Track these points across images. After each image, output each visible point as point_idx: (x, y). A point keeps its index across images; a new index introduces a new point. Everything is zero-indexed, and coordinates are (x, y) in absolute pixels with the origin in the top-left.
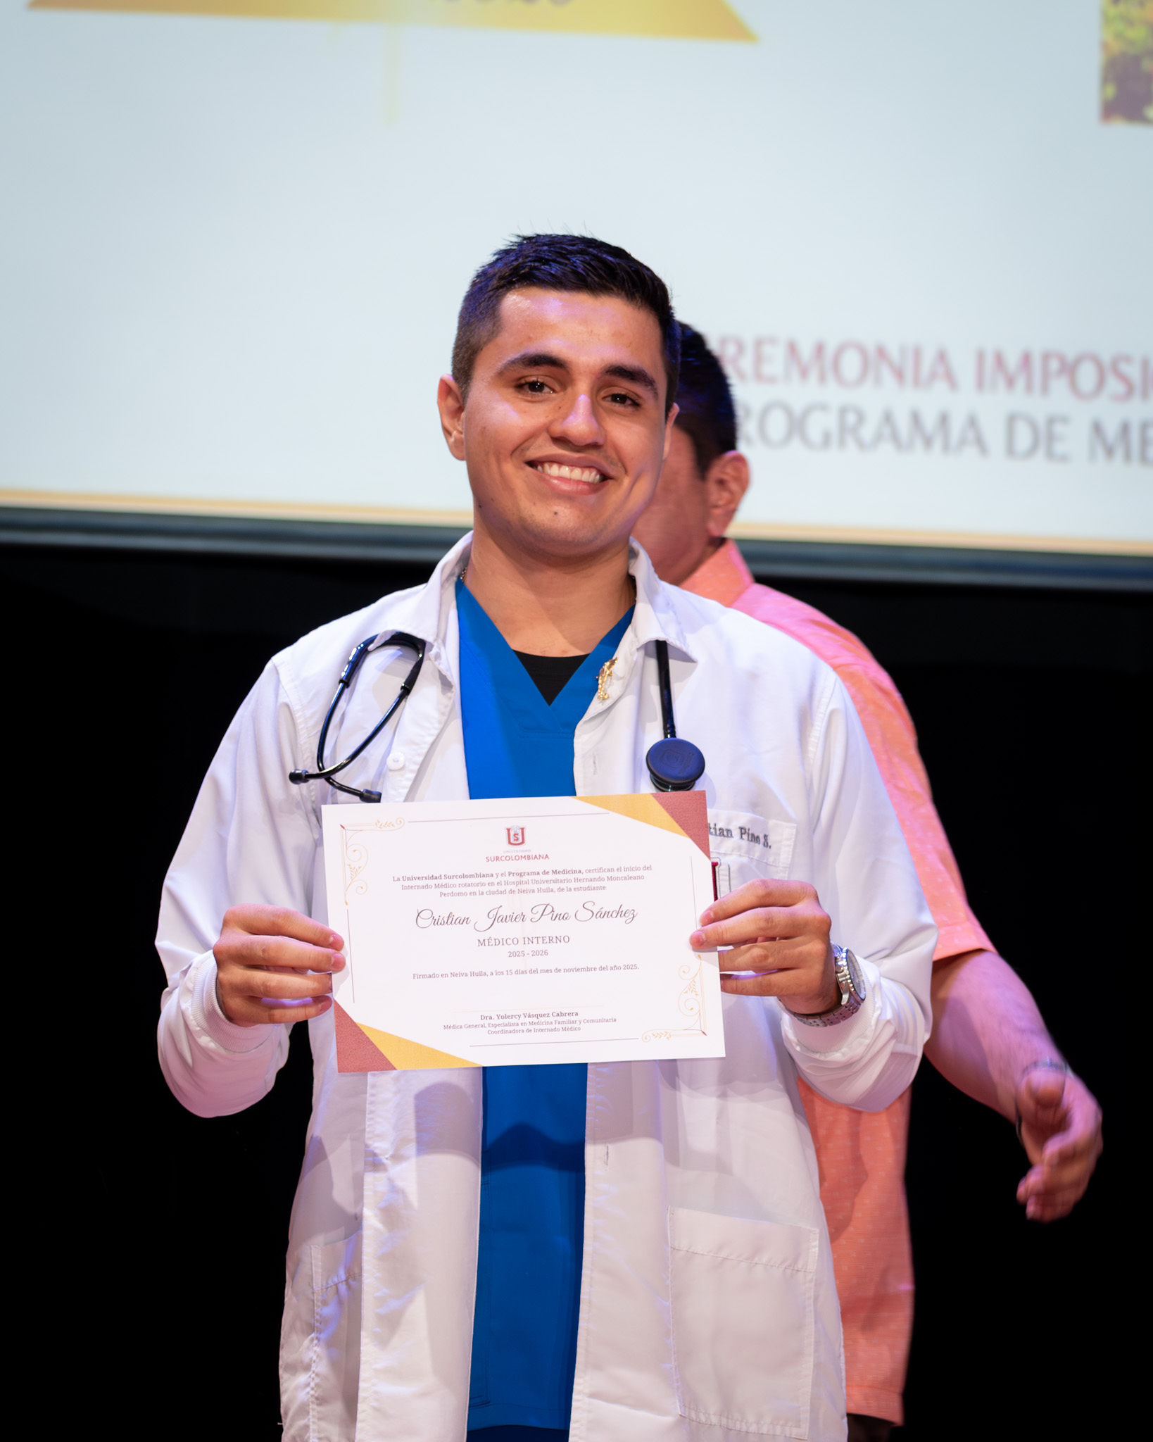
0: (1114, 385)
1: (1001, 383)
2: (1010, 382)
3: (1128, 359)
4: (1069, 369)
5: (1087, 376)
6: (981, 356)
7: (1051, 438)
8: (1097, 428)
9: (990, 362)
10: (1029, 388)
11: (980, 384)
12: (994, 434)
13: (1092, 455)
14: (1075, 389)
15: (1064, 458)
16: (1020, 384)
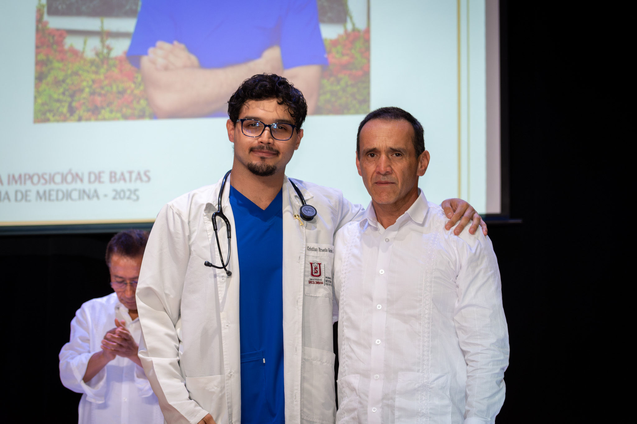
0: (42, 181)
1: (14, 182)
2: (16, 182)
3: (45, 174)
4: (31, 178)
5: (35, 179)
6: (9, 176)
7: (26, 196)
8: (38, 193)
9: (11, 177)
10: (21, 183)
11: (9, 183)
12: (12, 196)
13: (37, 200)
14: (32, 182)
15: (30, 201)
16: (19, 183)
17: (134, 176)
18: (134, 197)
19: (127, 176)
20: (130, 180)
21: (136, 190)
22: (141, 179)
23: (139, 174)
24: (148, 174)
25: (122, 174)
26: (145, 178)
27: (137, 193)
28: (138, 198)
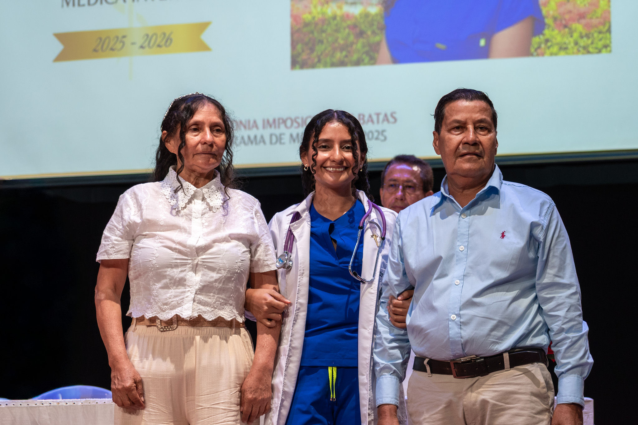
0: (295, 125)
1: (269, 127)
2: (271, 126)
3: (298, 118)
4: (284, 122)
5: (289, 123)
6: (264, 121)
7: (281, 139)
8: (291, 136)
9: (266, 122)
10: (275, 127)
11: (264, 127)
12: (267, 139)
13: (290, 142)
14: (286, 126)
15: (284, 144)
16: (273, 126)
17: (381, 117)
18: (382, 138)
19: (375, 118)
20: (378, 122)
21: (383, 131)
22: (388, 120)
23: (386, 115)
24: (394, 115)
25: (370, 116)
26: (391, 120)
27: (385, 134)
28: (385, 139)
